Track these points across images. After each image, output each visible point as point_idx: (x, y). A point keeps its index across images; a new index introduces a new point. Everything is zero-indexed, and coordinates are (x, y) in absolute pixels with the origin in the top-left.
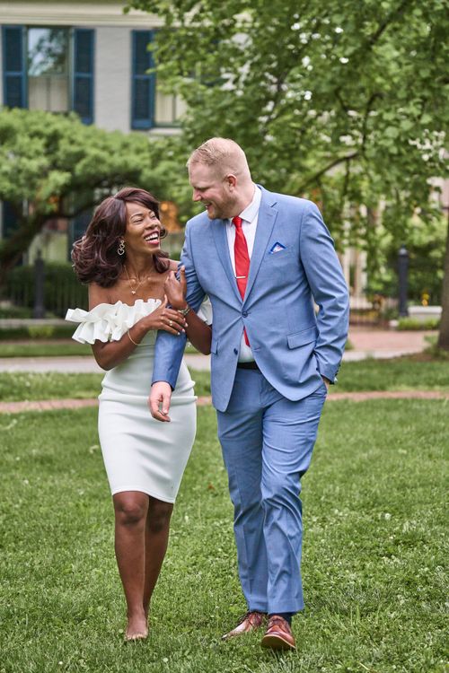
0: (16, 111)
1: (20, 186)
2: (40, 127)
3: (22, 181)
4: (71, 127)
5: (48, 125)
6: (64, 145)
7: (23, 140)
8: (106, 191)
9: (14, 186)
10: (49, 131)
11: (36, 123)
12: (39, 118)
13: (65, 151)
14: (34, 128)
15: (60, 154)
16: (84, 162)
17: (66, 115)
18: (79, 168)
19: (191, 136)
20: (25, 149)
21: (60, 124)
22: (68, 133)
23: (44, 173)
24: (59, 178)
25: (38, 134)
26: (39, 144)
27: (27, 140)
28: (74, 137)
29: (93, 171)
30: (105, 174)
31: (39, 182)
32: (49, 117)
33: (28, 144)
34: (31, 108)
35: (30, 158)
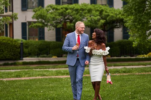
0: (93, 5)
2: (98, 9)
3: (93, 22)
4: (108, 9)
5: (100, 8)
6: (104, 13)
7: (94, 12)
8: (116, 24)
9: (91, 24)
10: (100, 9)
11: (97, 8)
12: (98, 6)
13: (104, 15)
14: (97, 9)
15: (103, 15)
16: (109, 17)
17: (106, 5)
18: (108, 18)
20: (94, 14)
21: (103, 8)
22: (105, 10)
23: (99, 20)
24: (102, 21)
25: (98, 10)
26: (98, 13)
27: (95, 12)
28: (106, 11)
29: (111, 19)
30: (114, 20)
31: (98, 22)
32: (101, 6)
33: (95, 13)
34: (97, 4)
35: (95, 16)
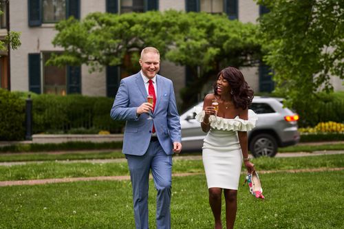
0: (192, 13)
1: (191, 56)
2: (204, 22)
3: (192, 54)
4: (224, 22)
5: (208, 20)
6: (217, 32)
7: (193, 30)
8: (244, 58)
9: (188, 57)
10: (208, 24)
12: (204, 17)
13: (217, 36)
14: (200, 23)
15: (215, 38)
16: (228, 41)
17: (220, 14)
18: (225, 44)
19: (265, 28)
20: (194, 35)
21: (215, 20)
22: (220, 25)
23: (205, 49)
24: (213, 51)
25: (202, 26)
26: (202, 32)
27: (195, 30)
28: (222, 27)
29: (233, 47)
30: (240, 48)
31: (202, 54)
32: (210, 16)
33: (196, 33)
34: (202, 12)
35: (197, 40)
